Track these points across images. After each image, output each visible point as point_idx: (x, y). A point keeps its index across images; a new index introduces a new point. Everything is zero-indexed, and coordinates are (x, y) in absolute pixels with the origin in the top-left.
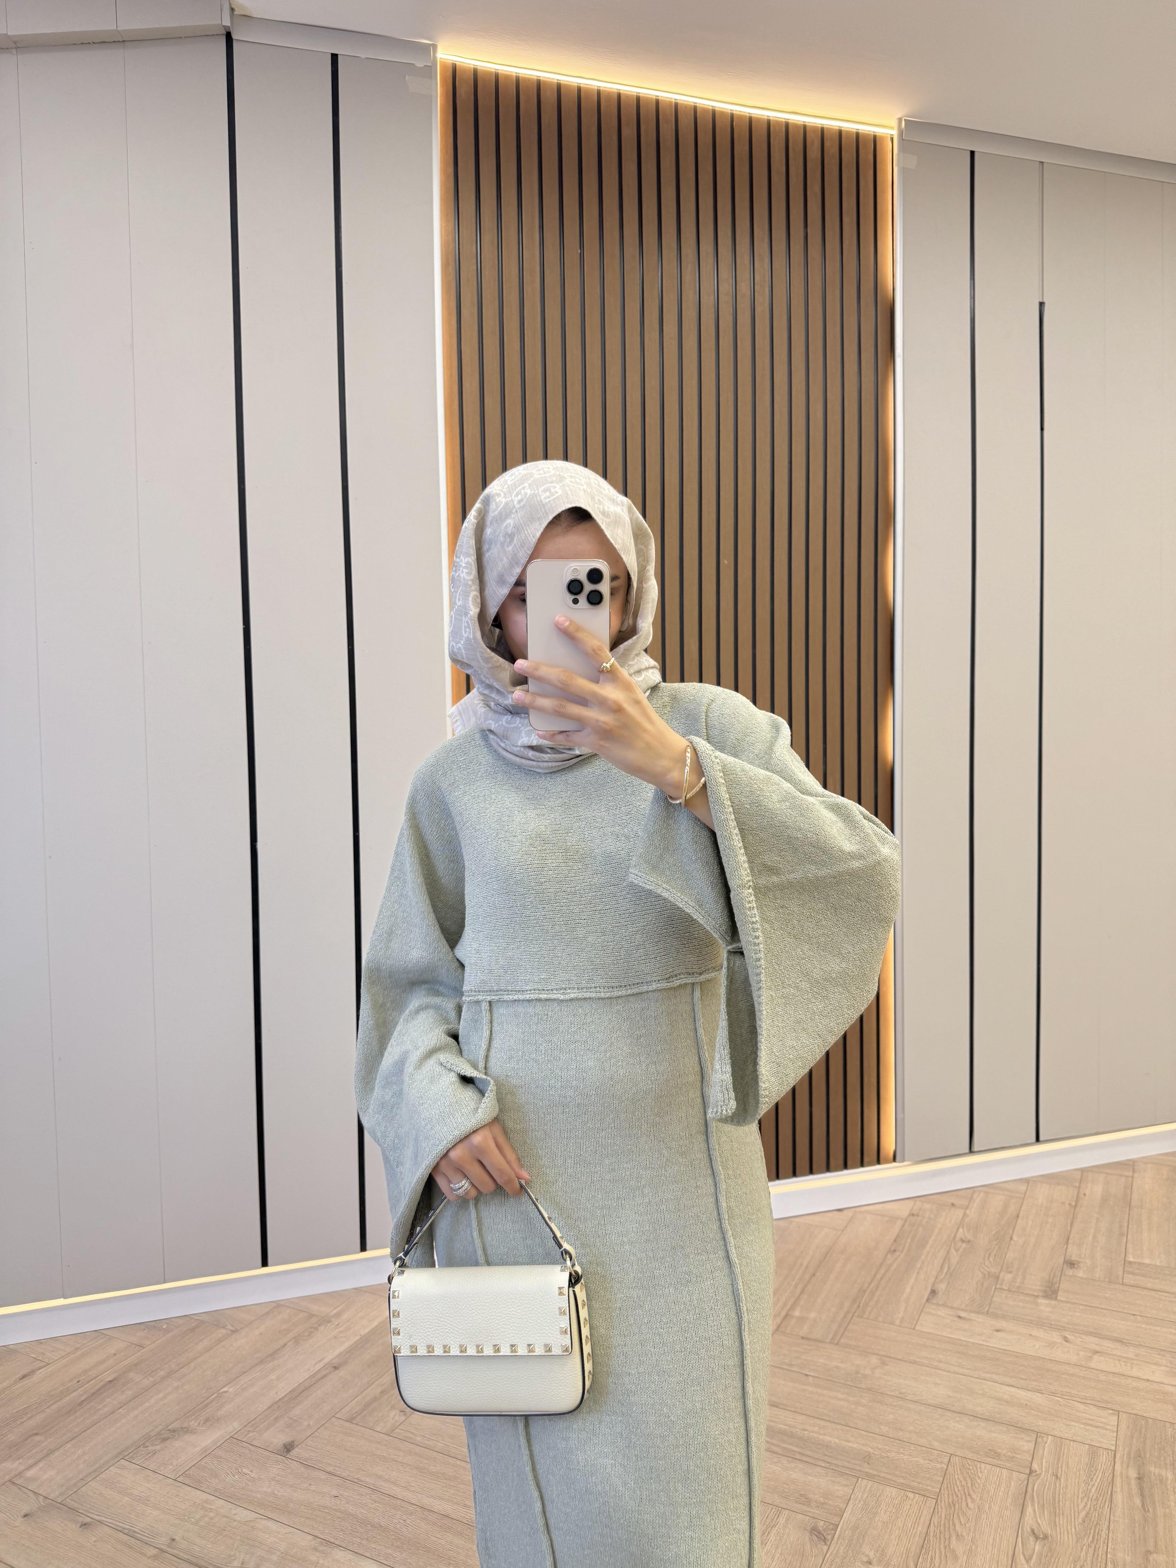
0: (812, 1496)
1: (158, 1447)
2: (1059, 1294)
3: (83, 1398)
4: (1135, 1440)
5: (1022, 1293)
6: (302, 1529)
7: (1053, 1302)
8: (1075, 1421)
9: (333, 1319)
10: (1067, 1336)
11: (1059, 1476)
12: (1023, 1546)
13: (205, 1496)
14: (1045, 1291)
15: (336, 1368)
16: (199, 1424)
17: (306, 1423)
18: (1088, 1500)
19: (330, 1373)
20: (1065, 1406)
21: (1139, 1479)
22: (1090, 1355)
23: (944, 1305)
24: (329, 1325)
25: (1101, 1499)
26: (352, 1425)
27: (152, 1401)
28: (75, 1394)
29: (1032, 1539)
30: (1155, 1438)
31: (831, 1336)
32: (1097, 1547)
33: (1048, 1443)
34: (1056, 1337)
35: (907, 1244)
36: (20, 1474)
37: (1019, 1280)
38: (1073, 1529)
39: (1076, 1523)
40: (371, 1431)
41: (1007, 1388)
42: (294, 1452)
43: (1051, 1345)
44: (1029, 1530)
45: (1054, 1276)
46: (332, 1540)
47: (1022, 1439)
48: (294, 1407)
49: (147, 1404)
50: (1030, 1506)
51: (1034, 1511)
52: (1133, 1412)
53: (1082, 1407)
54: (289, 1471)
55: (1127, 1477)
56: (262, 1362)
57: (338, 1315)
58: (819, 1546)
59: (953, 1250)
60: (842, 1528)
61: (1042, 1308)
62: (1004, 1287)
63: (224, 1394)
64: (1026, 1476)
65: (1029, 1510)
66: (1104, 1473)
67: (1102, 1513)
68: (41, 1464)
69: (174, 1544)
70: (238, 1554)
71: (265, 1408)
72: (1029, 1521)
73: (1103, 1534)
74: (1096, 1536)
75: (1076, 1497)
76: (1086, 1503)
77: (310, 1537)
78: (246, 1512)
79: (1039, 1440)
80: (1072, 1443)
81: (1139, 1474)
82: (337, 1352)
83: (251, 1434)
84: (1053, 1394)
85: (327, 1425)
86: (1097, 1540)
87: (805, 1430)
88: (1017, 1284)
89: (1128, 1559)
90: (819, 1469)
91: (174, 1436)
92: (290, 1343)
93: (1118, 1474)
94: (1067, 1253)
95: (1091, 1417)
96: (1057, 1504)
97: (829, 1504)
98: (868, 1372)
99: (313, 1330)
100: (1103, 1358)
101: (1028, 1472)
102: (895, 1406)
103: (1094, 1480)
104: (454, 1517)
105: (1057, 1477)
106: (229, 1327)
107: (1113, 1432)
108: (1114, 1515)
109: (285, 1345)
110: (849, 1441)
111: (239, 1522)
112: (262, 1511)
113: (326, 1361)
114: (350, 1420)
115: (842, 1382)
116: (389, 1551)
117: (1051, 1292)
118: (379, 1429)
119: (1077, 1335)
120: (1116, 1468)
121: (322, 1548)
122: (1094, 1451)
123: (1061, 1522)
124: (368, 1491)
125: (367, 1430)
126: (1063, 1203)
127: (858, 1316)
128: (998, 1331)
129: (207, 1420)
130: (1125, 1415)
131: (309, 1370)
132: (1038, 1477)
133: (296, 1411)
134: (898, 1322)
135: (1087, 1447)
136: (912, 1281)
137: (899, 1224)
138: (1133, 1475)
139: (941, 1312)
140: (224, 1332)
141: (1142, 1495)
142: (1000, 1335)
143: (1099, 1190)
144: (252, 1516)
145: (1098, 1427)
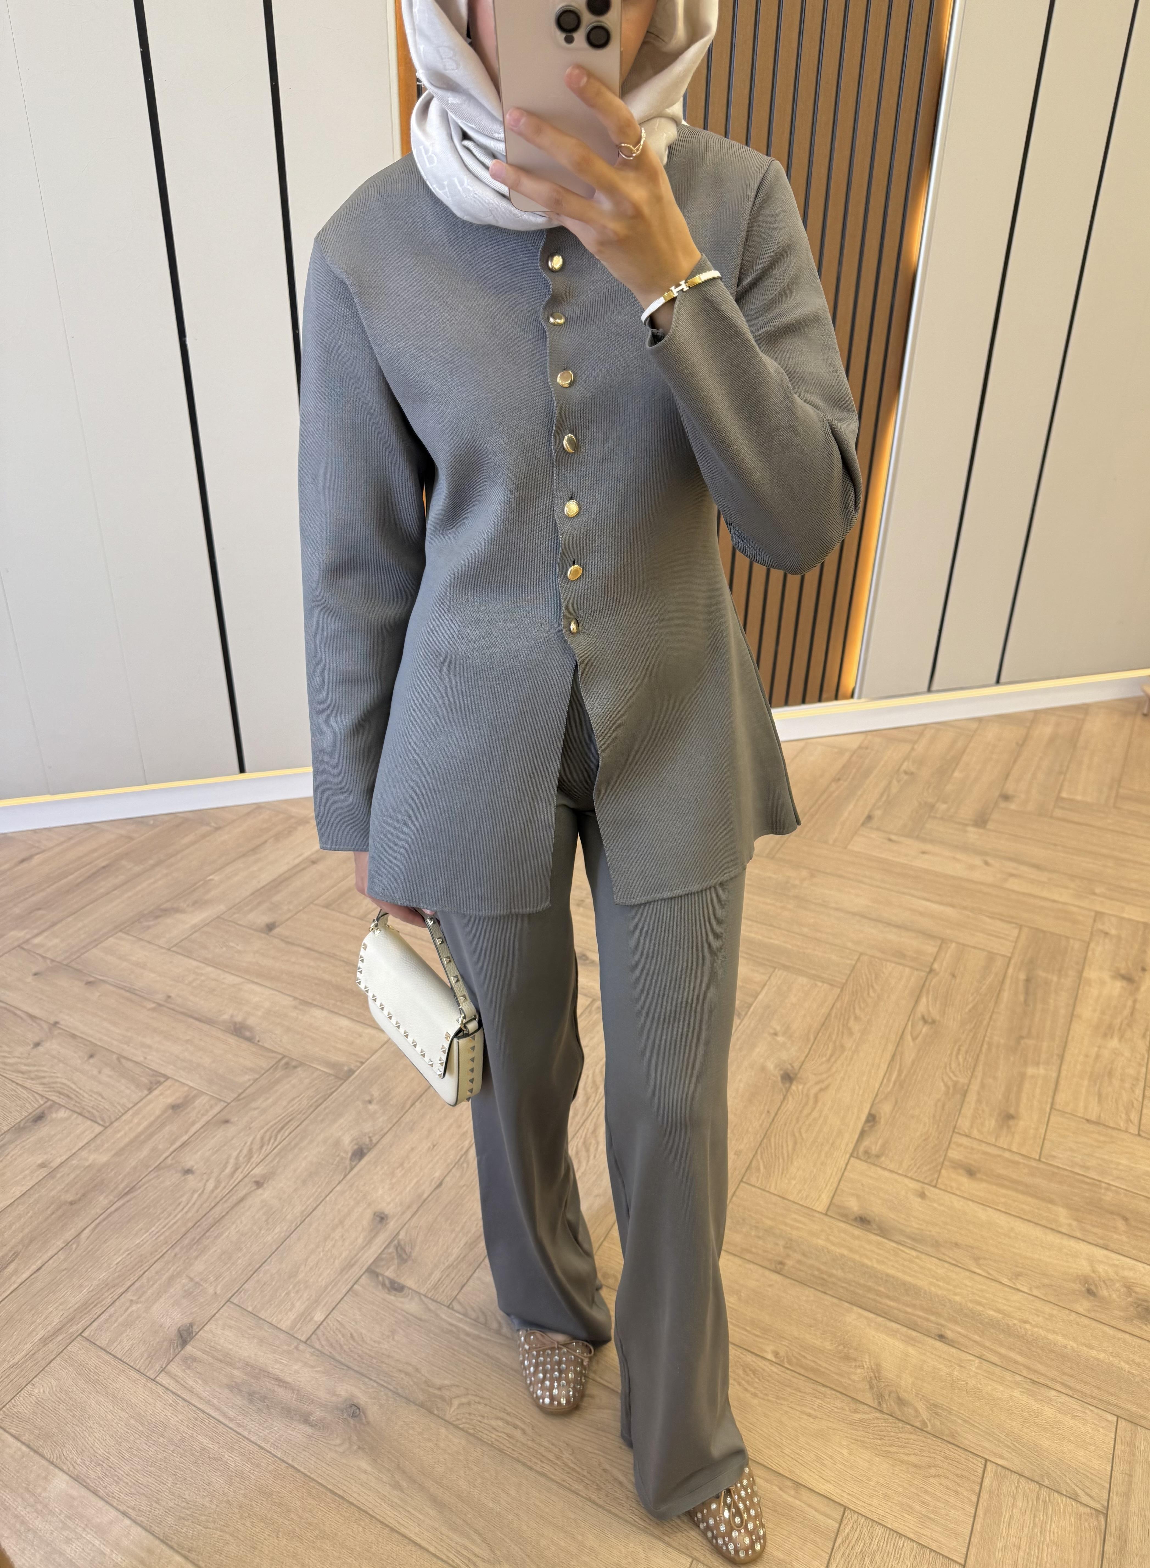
1: (152, 923)
2: (988, 823)
3: (80, 880)
4: (1030, 951)
5: (954, 821)
6: (283, 992)
7: (981, 831)
8: (980, 932)
10: (988, 860)
11: (956, 974)
12: (912, 1028)
13: (195, 963)
14: (976, 821)
16: (188, 906)
17: (286, 908)
19: (306, 867)
20: (974, 919)
21: (1027, 980)
22: (1004, 876)
23: (878, 829)
25: (989, 996)
26: (329, 911)
27: (144, 885)
28: (71, 877)
29: (921, 1023)
30: (1050, 948)
32: (977, 1032)
33: (951, 948)
34: (977, 861)
35: (852, 775)
36: (27, 941)
37: (952, 810)
38: (959, 1018)
39: (963, 1013)
40: (346, 916)
41: (924, 902)
42: (277, 931)
43: (972, 867)
44: (920, 1015)
45: (988, 807)
46: (310, 1001)
47: (928, 944)
48: (275, 894)
49: (139, 888)
50: (925, 996)
51: (928, 1002)
52: (1035, 927)
53: (988, 920)
54: (272, 946)
55: (1017, 979)
56: (243, 856)
59: (895, 782)
61: (970, 835)
62: (938, 816)
63: (210, 882)
64: (926, 974)
65: (924, 1000)
66: (997, 974)
67: (988, 1005)
68: (46, 934)
69: (170, 999)
70: (227, 1009)
71: (247, 894)
72: (922, 1008)
73: (985, 1023)
74: (978, 1024)
75: (967, 992)
76: (976, 996)
77: (292, 998)
78: (232, 977)
79: (944, 945)
80: (973, 949)
81: (1028, 976)
83: (236, 916)
84: (965, 908)
85: (305, 910)
86: (979, 1027)
88: (951, 813)
89: (1002, 1041)
91: (165, 914)
92: (270, 840)
93: (1009, 976)
94: (1004, 788)
95: (995, 929)
96: (949, 997)
98: (797, 882)
99: (289, 830)
100: (1019, 881)
101: (928, 970)
102: (817, 912)
103: (987, 979)
105: (954, 974)
106: (213, 824)
107: (1013, 942)
108: (998, 1009)
109: (265, 842)
110: (772, 939)
111: (227, 984)
112: (247, 977)
113: (303, 857)
114: (327, 906)
116: (360, 1010)
117: (981, 821)
118: (350, 916)
119: (997, 859)
120: (1008, 972)
121: (302, 1007)
122: (991, 957)
123: (950, 1011)
124: (344, 963)
125: (343, 915)
126: (1011, 742)
128: (924, 853)
129: (195, 903)
130: (1027, 929)
131: (287, 863)
132: (937, 974)
133: (277, 898)
134: (831, 842)
135: (986, 953)
136: (851, 807)
137: (847, 755)
138: (1022, 976)
139: (874, 835)
140: (208, 828)
141: (1027, 993)
142: (926, 856)
143: (1048, 730)
144: (238, 980)
145: (1000, 937)
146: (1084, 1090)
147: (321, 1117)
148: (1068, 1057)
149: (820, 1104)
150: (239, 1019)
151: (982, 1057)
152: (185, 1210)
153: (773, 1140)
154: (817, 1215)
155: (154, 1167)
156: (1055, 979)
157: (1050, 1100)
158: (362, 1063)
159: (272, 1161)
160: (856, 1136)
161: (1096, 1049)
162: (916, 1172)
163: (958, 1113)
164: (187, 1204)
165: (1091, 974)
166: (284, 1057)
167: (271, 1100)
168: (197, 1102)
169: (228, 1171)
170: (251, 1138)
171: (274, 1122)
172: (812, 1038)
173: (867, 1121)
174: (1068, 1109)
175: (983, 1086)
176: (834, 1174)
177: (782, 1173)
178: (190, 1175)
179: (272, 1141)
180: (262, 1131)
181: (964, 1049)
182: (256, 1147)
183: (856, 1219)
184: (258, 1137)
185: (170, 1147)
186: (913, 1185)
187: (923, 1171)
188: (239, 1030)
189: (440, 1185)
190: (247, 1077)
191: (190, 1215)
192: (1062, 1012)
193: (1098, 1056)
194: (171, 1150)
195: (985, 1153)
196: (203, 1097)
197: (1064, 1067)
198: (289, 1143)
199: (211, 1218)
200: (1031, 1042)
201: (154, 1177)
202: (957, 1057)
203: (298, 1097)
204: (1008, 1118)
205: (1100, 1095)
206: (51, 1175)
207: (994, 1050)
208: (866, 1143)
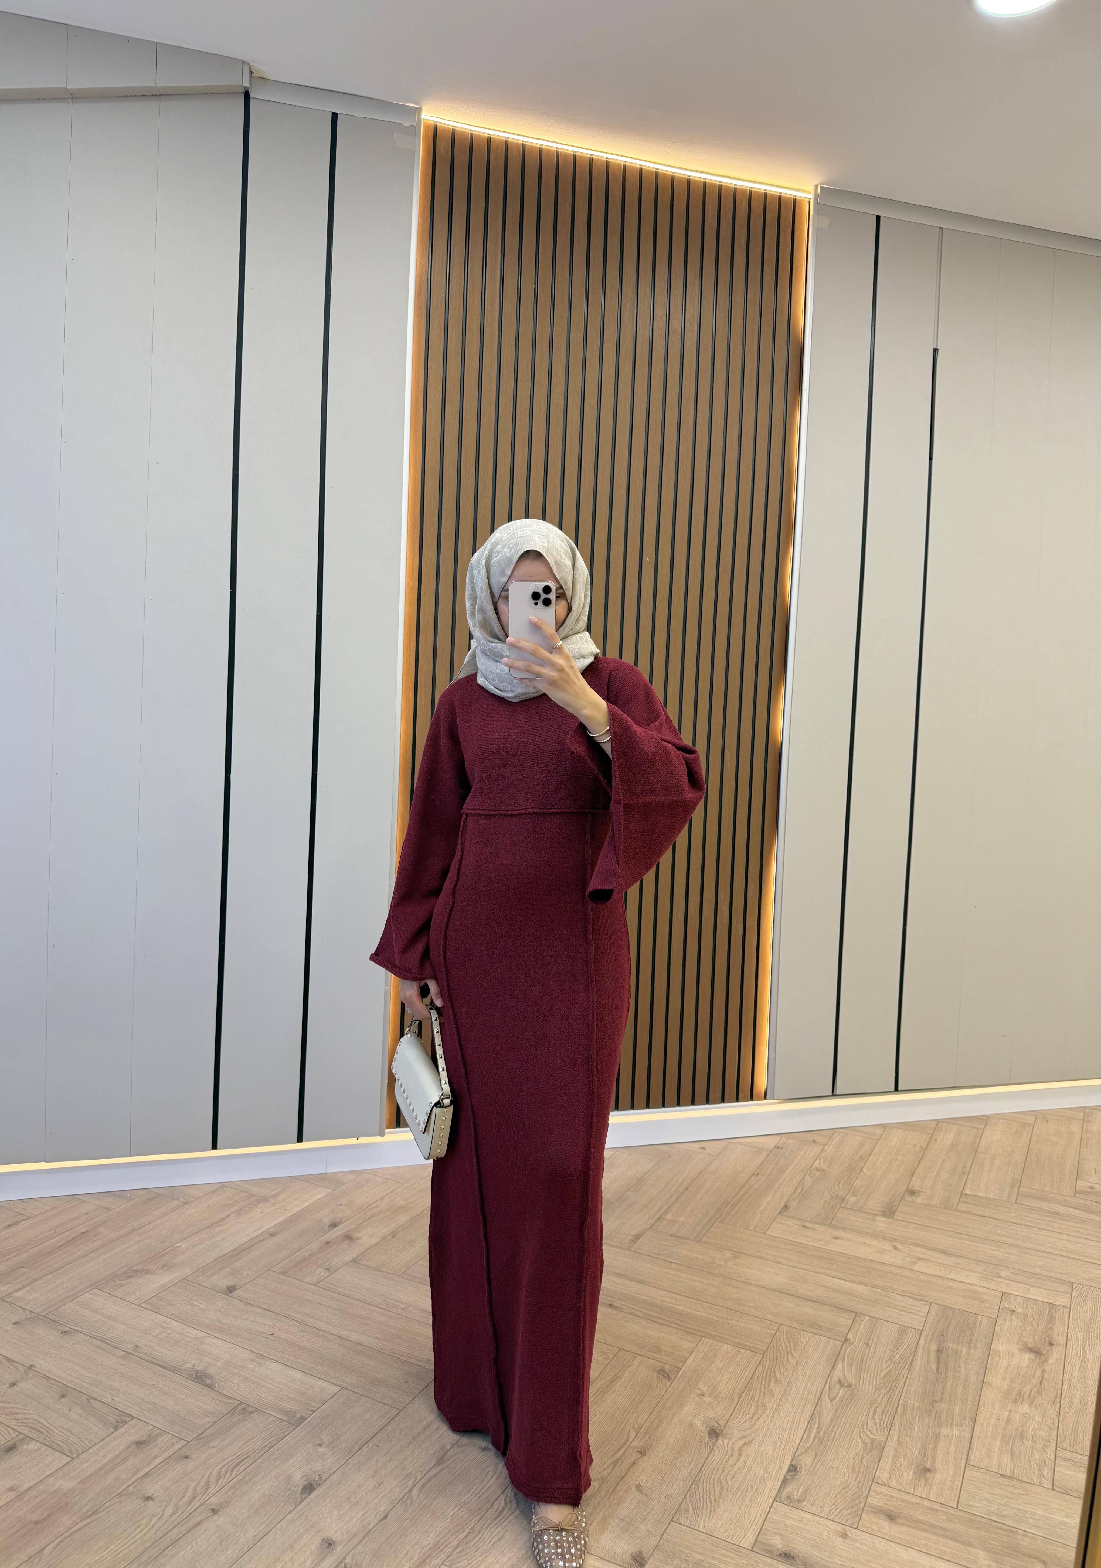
0: (663, 1347)
1: (124, 1282)
2: (896, 1214)
3: (61, 1243)
4: (940, 1325)
5: (863, 1212)
6: (242, 1346)
7: (889, 1220)
8: (892, 1308)
9: (271, 1199)
10: (898, 1246)
11: (870, 1344)
12: (829, 1390)
13: (161, 1318)
14: (884, 1212)
15: (272, 1235)
16: (157, 1268)
17: (246, 1273)
18: (891, 1363)
19: (267, 1238)
20: (885, 1296)
21: (938, 1351)
22: (914, 1260)
23: (793, 1218)
24: (267, 1203)
25: (902, 1363)
26: (284, 1277)
27: (118, 1249)
28: (52, 1241)
29: (838, 1386)
30: (958, 1323)
31: (694, 1235)
32: (892, 1395)
33: (865, 1321)
34: (887, 1246)
35: (769, 1170)
36: (9, 1294)
37: (862, 1202)
38: (874, 1382)
39: (878, 1378)
40: (300, 1282)
41: (837, 1280)
42: (237, 1293)
43: (882, 1251)
44: (836, 1379)
45: (894, 1201)
46: (266, 1355)
47: (842, 1317)
48: (236, 1261)
49: (113, 1252)
50: (840, 1362)
51: (843, 1367)
52: (944, 1304)
53: (899, 1297)
54: (232, 1306)
55: (928, 1349)
56: (209, 1227)
57: (275, 1196)
58: (663, 1382)
59: (808, 1177)
60: (684, 1371)
61: (879, 1224)
62: (848, 1207)
63: (178, 1248)
64: (841, 1343)
65: (839, 1366)
66: (909, 1345)
67: (901, 1372)
68: (26, 1289)
69: (138, 1349)
70: (190, 1360)
71: (212, 1260)
72: (838, 1373)
73: (899, 1387)
74: (893, 1388)
75: (881, 1360)
76: (889, 1365)
77: (249, 1352)
78: (196, 1331)
79: (857, 1318)
80: (885, 1322)
81: (939, 1347)
82: (273, 1224)
83: (201, 1278)
84: (876, 1287)
85: (263, 1275)
86: (893, 1390)
87: (664, 1301)
88: (860, 1205)
89: (916, 1404)
90: (671, 1329)
91: (137, 1275)
92: (233, 1215)
93: (922, 1346)
94: (910, 1185)
95: (906, 1306)
96: (864, 1364)
97: (676, 1354)
98: (722, 1262)
99: (252, 1206)
100: (925, 1264)
101: (843, 1340)
102: (741, 1288)
103: (899, 1350)
104: (367, 1345)
105: (868, 1345)
106: (182, 1199)
107: (924, 1317)
108: (911, 1375)
109: (229, 1216)
110: (699, 1311)
111: (191, 1338)
112: (210, 1332)
113: (264, 1229)
114: (283, 1273)
115: (699, 1268)
116: (312, 1365)
117: (889, 1211)
118: (307, 1281)
119: (906, 1245)
120: (920, 1342)
121: (258, 1360)
122: (903, 1330)
123: (865, 1376)
124: (298, 1323)
125: (298, 1281)
126: (915, 1146)
127: (720, 1222)
128: (835, 1238)
129: (163, 1266)
130: (936, 1306)
131: (249, 1235)
132: (852, 1343)
133: (238, 1264)
134: (752, 1228)
135: (898, 1326)
136: (769, 1198)
137: (765, 1153)
138: (934, 1347)
139: (790, 1222)
140: (178, 1202)
141: (938, 1362)
142: (838, 1241)
143: (950, 1138)
144: (201, 1334)
145: (911, 1313)
146: (997, 1449)
147: (274, 1457)
148: (980, 1419)
149: (744, 1455)
150: (200, 1368)
151: (898, 1418)
152: (144, 1532)
153: (700, 1485)
154: (744, 1551)
155: (116, 1494)
156: (965, 1350)
157: (964, 1457)
158: (313, 1411)
159: (226, 1493)
160: (780, 1484)
161: (1007, 1413)
162: (837, 1515)
163: (876, 1466)
164: (146, 1526)
165: (999, 1346)
166: (241, 1403)
167: (227, 1441)
168: (160, 1440)
169: (186, 1499)
170: (209, 1472)
171: (233, 1458)
172: (736, 1399)
173: (789, 1470)
174: (983, 1465)
175: (899, 1442)
176: (759, 1515)
177: (710, 1515)
178: (150, 1501)
179: (228, 1475)
180: (219, 1466)
181: (879, 1410)
182: (212, 1479)
183: (781, 1555)
184: (215, 1472)
185: (132, 1477)
186: (833, 1526)
187: (844, 1514)
188: (201, 1378)
189: (386, 1517)
190: (207, 1420)
191: (148, 1536)
192: (973, 1379)
193: (1009, 1420)
194: (134, 1479)
195: (903, 1501)
196: (164, 1436)
197: (977, 1429)
198: (244, 1478)
199: (168, 1540)
200: (944, 1406)
201: (118, 1502)
202: (873, 1417)
203: (254, 1438)
204: (925, 1471)
205: (1012, 1454)
206: (19, 1497)
207: (909, 1412)
208: (788, 1489)
